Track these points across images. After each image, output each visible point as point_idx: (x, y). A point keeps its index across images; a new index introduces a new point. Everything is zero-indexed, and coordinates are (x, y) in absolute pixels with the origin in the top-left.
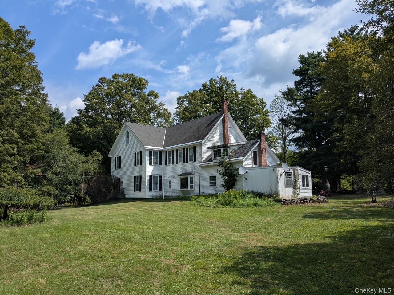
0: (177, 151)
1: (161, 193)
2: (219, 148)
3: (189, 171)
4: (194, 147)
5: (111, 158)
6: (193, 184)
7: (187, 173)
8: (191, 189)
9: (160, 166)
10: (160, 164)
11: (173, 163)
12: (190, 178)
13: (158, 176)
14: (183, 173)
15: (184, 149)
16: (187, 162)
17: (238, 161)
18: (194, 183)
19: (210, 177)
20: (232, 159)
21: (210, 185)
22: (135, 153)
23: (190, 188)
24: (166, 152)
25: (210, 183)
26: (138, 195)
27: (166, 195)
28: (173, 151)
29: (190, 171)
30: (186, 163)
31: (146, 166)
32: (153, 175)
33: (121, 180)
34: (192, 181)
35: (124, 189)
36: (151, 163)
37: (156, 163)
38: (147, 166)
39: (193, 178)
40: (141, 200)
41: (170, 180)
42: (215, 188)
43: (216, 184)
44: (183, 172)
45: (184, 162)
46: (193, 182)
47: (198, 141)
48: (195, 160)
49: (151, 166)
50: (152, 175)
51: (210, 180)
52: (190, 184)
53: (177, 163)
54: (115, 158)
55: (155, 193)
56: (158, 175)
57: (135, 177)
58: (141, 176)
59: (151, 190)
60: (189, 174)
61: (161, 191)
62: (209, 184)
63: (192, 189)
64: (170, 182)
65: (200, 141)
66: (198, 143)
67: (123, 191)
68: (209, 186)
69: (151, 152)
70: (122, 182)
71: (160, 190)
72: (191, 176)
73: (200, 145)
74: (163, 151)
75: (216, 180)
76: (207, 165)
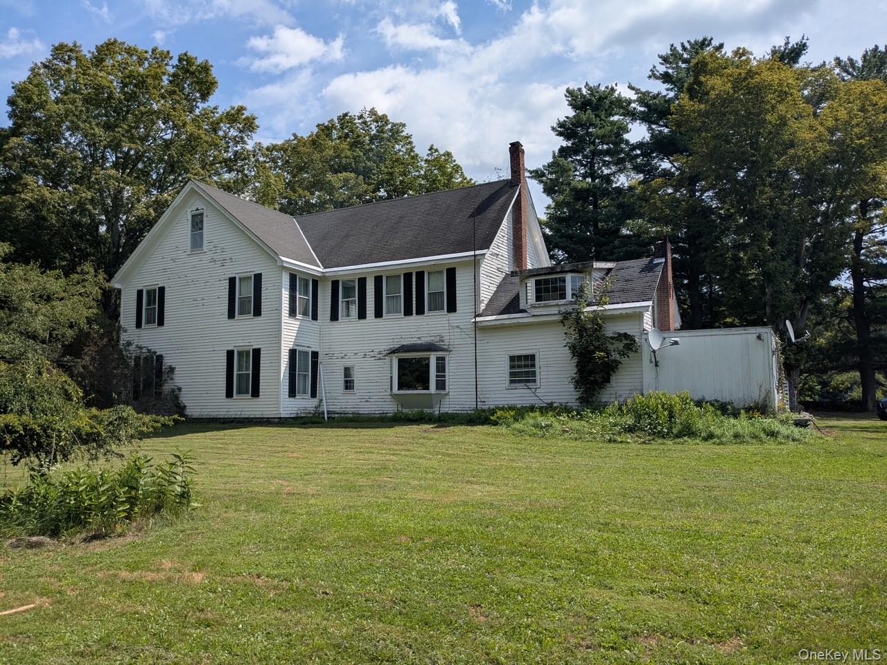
0: (378, 280)
1: (315, 402)
2: (557, 273)
3: (425, 340)
4: (448, 270)
5: (119, 291)
6: (444, 376)
7: (421, 344)
8: (439, 392)
9: (314, 322)
10: (315, 317)
11: (362, 315)
12: (438, 359)
13: (307, 353)
14: (403, 346)
15: (408, 276)
16: (420, 311)
17: (624, 312)
18: (447, 374)
19: (512, 358)
20: (607, 307)
21: (512, 382)
22: (232, 281)
23: (437, 388)
24: (335, 284)
25: (512, 374)
26: (243, 406)
27: (333, 408)
28: (362, 282)
29: (433, 338)
30: (414, 317)
31: (280, 319)
32: (298, 348)
33: (167, 362)
34: (441, 368)
35: (180, 389)
36: (292, 313)
37: (305, 313)
38: (283, 321)
39: (443, 359)
40: (260, 422)
41: (348, 364)
42: (533, 390)
43: (538, 378)
44: (405, 343)
45: (408, 312)
46: (444, 371)
47: (472, 253)
48: (452, 308)
49: (292, 321)
50: (296, 348)
51: (512, 367)
52: (437, 376)
53: (378, 314)
54: (140, 293)
55: (302, 404)
56: (310, 350)
57: (230, 354)
58: (257, 353)
59: (292, 393)
60: (431, 347)
61: (316, 397)
62: (508, 378)
63: (442, 392)
64: (347, 371)
65: (478, 252)
66: (473, 258)
67: (177, 398)
68: (508, 382)
69: (293, 278)
70: (172, 370)
71: (314, 395)
72: (440, 354)
73: (476, 263)
74: (324, 277)
75: (533, 366)
76: (506, 322)
